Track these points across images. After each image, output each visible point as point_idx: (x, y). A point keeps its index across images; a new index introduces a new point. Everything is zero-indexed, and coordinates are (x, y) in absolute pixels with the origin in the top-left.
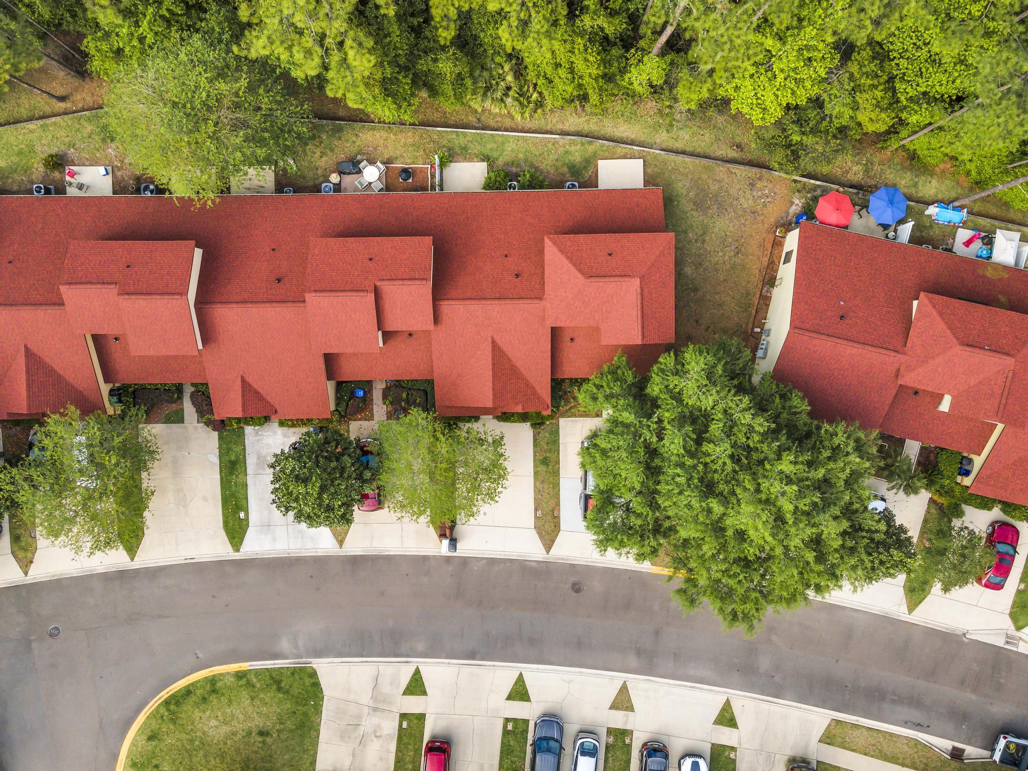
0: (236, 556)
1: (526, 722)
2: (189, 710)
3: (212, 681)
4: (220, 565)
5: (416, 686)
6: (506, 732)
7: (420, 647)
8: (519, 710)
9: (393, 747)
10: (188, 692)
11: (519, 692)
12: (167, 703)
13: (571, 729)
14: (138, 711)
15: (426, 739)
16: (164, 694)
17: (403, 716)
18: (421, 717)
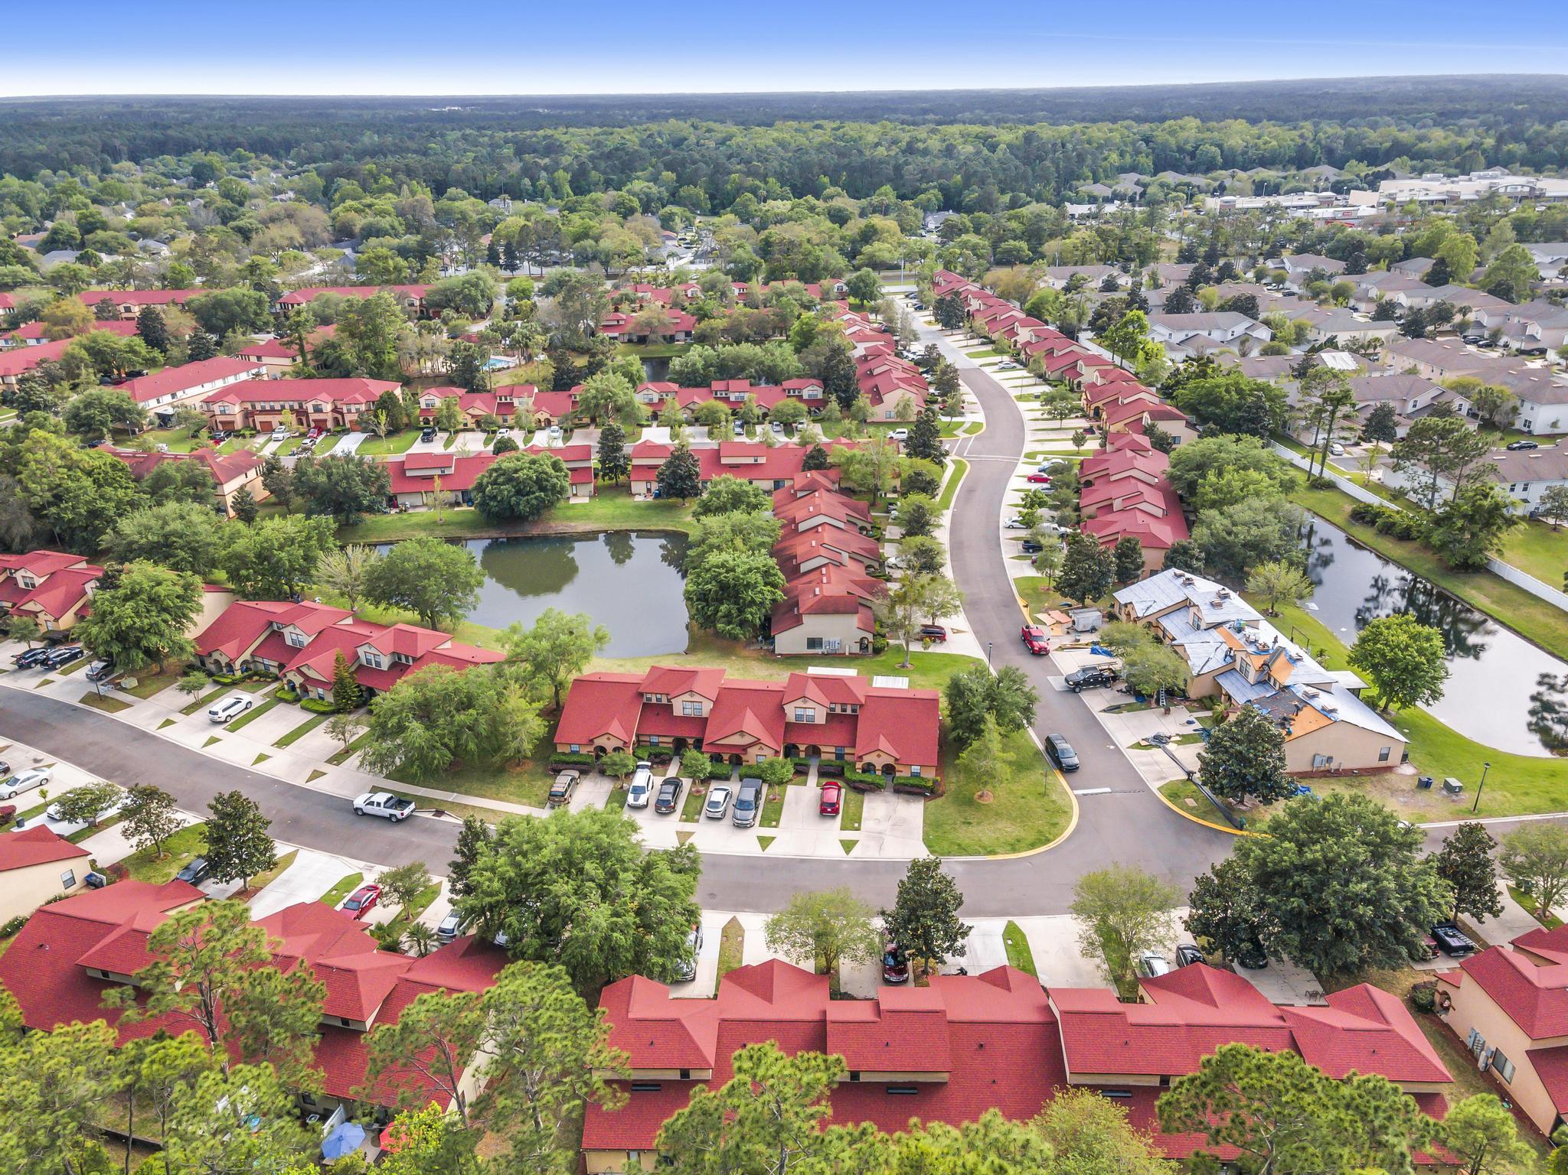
0: (1011, 918)
1: (761, 825)
2: (1031, 837)
3: (1014, 850)
4: (1024, 913)
5: (848, 845)
6: (778, 821)
7: (845, 866)
8: (767, 832)
9: (864, 815)
10: (1033, 846)
11: (765, 842)
12: (1048, 841)
13: (727, 821)
14: (1069, 838)
15: (840, 816)
16: (1051, 845)
17: (858, 829)
18: (842, 829)
